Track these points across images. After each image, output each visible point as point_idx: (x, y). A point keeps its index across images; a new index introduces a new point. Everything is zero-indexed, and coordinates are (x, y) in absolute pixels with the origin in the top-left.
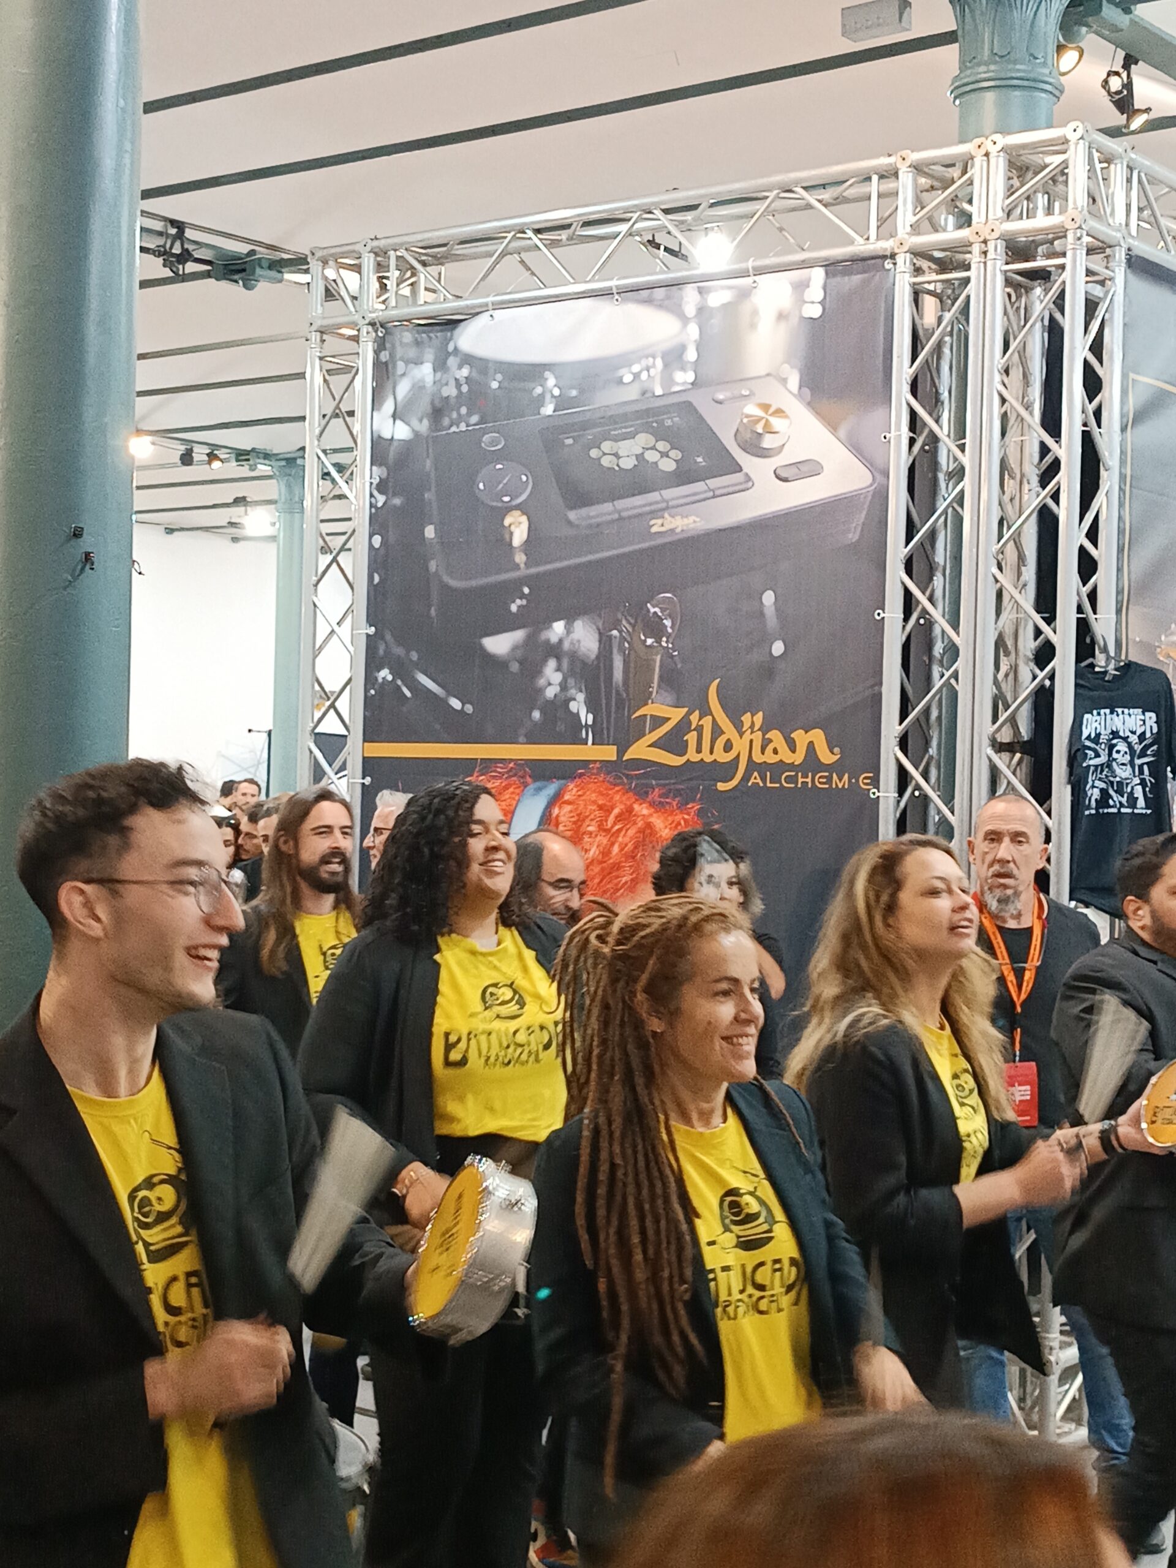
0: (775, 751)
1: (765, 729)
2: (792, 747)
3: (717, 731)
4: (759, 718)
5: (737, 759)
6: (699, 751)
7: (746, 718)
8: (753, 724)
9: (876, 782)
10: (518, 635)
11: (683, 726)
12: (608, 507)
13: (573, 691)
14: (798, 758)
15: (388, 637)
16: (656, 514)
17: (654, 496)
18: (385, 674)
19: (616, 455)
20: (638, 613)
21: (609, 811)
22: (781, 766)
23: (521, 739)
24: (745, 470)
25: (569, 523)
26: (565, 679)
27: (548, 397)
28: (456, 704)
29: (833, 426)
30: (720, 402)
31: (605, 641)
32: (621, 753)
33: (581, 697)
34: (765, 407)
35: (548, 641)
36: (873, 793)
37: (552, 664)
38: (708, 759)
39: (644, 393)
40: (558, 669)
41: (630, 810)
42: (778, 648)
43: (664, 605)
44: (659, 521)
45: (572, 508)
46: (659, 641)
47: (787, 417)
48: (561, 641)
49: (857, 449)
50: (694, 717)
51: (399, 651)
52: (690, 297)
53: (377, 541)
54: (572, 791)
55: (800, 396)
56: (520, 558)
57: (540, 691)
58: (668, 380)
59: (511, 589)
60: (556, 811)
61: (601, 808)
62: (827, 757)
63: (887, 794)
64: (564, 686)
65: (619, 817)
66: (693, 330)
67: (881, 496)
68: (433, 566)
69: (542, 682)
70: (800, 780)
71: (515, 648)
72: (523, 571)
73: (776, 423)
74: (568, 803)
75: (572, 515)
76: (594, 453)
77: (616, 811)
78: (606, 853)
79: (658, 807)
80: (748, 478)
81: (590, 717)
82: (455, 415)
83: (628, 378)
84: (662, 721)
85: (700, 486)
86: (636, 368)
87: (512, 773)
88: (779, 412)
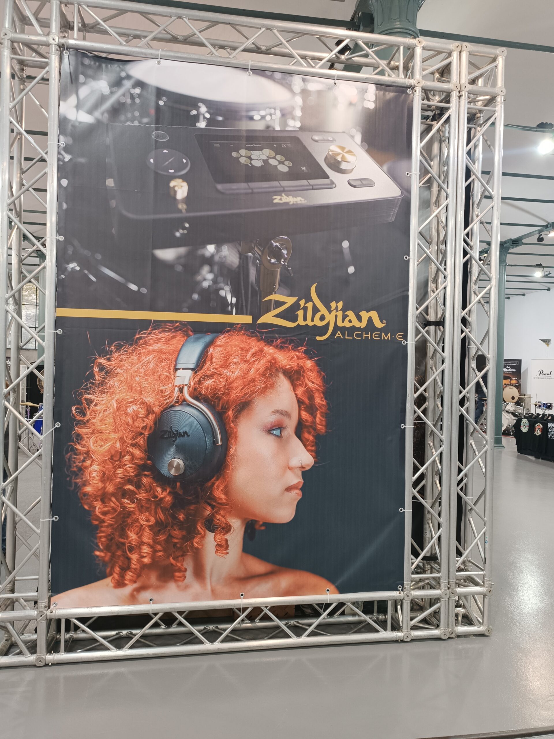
1: (344, 310)
2: (360, 319)
3: (316, 310)
4: (340, 305)
5: (328, 324)
6: (305, 319)
7: (333, 305)
8: (337, 308)
9: (405, 337)
10: (182, 250)
12: (243, 185)
13: (222, 285)
14: (363, 324)
17: (275, 183)
18: (73, 266)
19: (250, 158)
20: (265, 244)
21: (248, 351)
22: (354, 328)
23: (185, 309)
24: (331, 178)
25: (217, 191)
26: (216, 277)
27: (201, 118)
28: (134, 287)
29: (381, 164)
30: (316, 141)
31: (243, 258)
32: (255, 319)
33: (227, 288)
34: (343, 148)
35: (203, 256)
36: (404, 343)
37: (206, 269)
38: (311, 324)
39: (268, 127)
40: (211, 271)
41: (261, 351)
42: (351, 270)
43: (281, 241)
44: (279, 197)
45: (220, 182)
46: (279, 260)
47: (354, 155)
48: (212, 256)
49: (393, 175)
50: (302, 303)
51: (86, 253)
52: (297, 82)
53: (65, 182)
54: (222, 340)
55: (362, 146)
56: (182, 207)
57: (199, 283)
58: (284, 123)
59: (179, 223)
60: (211, 350)
61: (242, 349)
62: (378, 324)
63: (411, 343)
64: (215, 281)
65: (254, 355)
66: (299, 101)
67: (406, 203)
68: (113, 203)
69: (199, 278)
70: (364, 335)
71: (179, 258)
72: (185, 214)
73: (348, 157)
74: (220, 346)
75: (220, 187)
76: (234, 154)
77: (252, 351)
78: (246, 373)
79: (281, 348)
80: (332, 183)
81: (234, 300)
82: (129, 115)
83: (257, 117)
84: (279, 304)
85: (305, 182)
86: (263, 113)
88: (350, 152)
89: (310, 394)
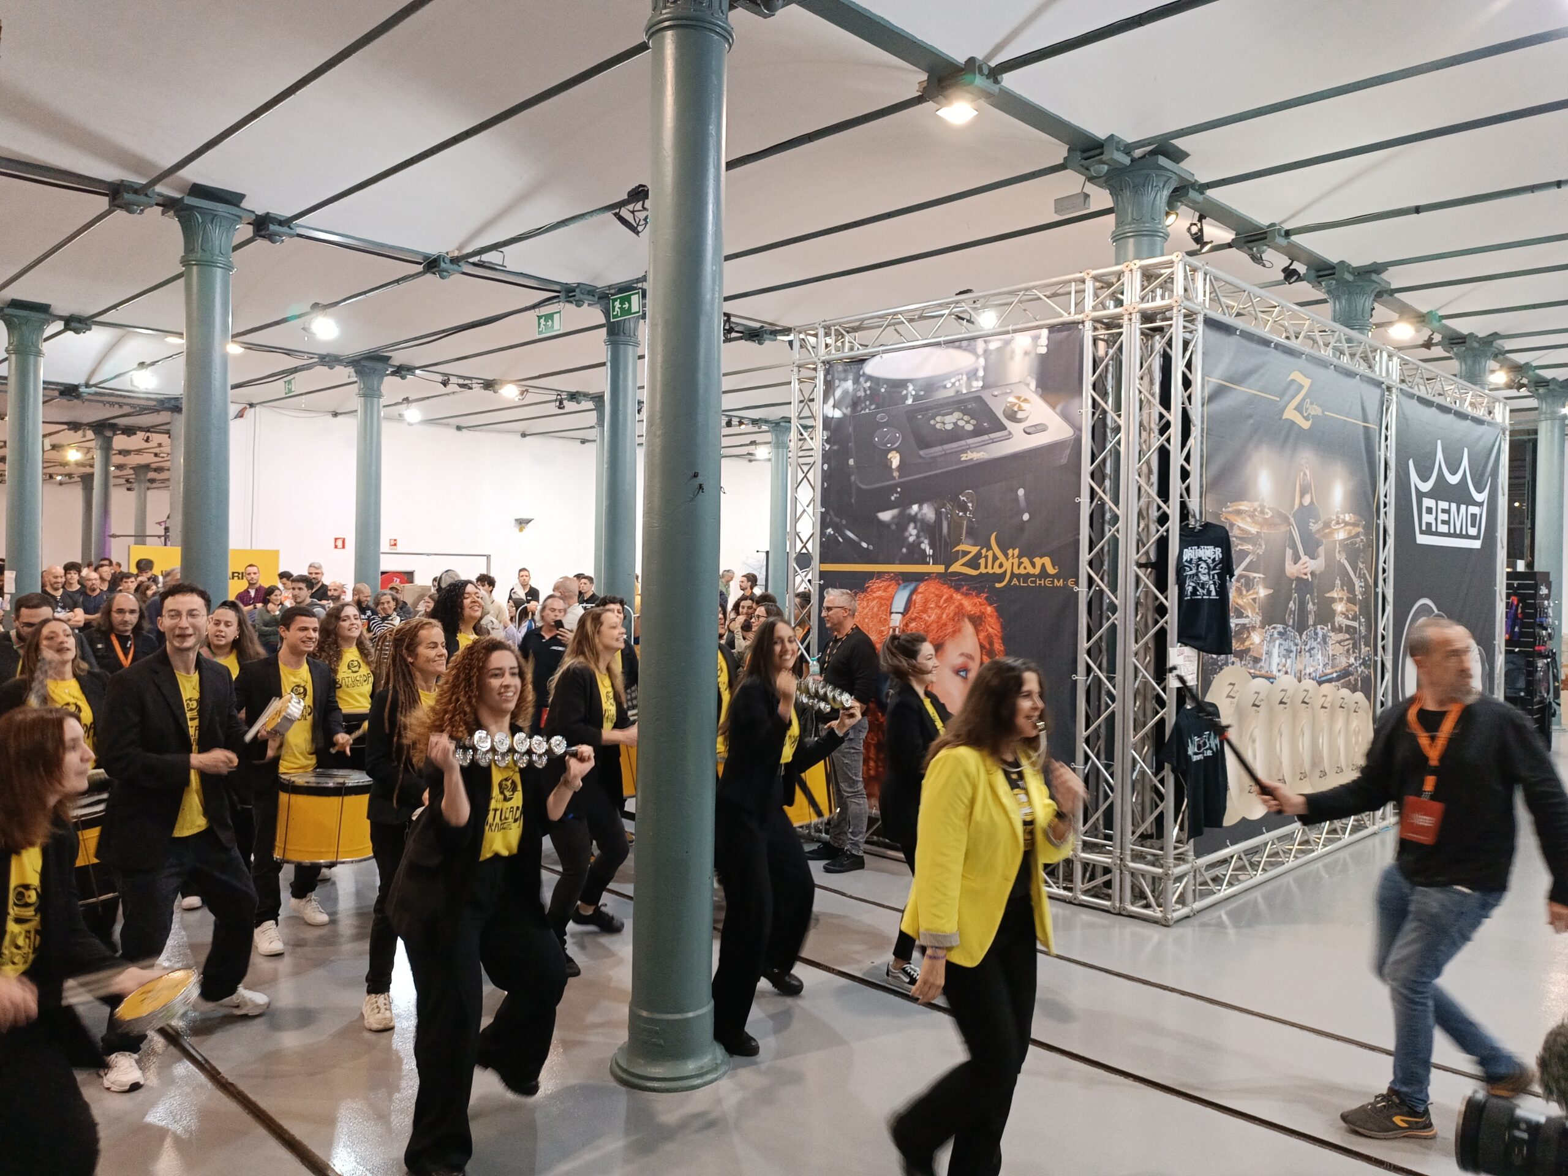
0: (1025, 568)
1: (1020, 557)
2: (1033, 565)
3: (995, 558)
4: (1016, 552)
5: (1005, 572)
6: (986, 567)
7: (1010, 552)
8: (1013, 555)
9: (1077, 583)
10: (895, 512)
11: (978, 555)
12: (939, 448)
13: (922, 539)
14: (1037, 571)
15: (831, 513)
16: (964, 451)
17: (963, 443)
18: (830, 531)
19: (944, 423)
20: (955, 500)
21: (941, 597)
22: (1027, 576)
23: (897, 562)
24: (1009, 429)
25: (921, 457)
26: (918, 532)
27: (909, 395)
28: (864, 545)
29: (1053, 406)
30: (996, 396)
31: (938, 513)
32: (947, 568)
33: (926, 541)
34: (1019, 398)
35: (910, 515)
36: (1076, 589)
37: (912, 525)
38: (991, 571)
39: (957, 392)
40: (915, 528)
41: (951, 597)
42: (1026, 517)
43: (968, 495)
44: (965, 455)
45: (922, 449)
46: (965, 514)
47: (1029, 402)
48: (916, 514)
49: (1066, 417)
50: (984, 551)
51: (837, 520)
52: (980, 345)
53: (826, 467)
54: (922, 587)
55: (1036, 392)
56: (896, 474)
57: (907, 538)
58: (969, 385)
59: (892, 489)
60: (914, 597)
61: (937, 596)
62: (1051, 571)
63: (1082, 590)
64: (918, 536)
65: (946, 601)
66: (982, 361)
67: (1078, 441)
68: (853, 478)
69: (907, 534)
70: (1038, 582)
71: (893, 518)
72: (898, 480)
73: (1024, 405)
74: (921, 593)
75: (922, 453)
76: (932, 422)
77: (944, 597)
78: (940, 618)
79: (966, 595)
80: (1010, 433)
81: (931, 551)
82: (863, 405)
83: (949, 385)
84: (965, 553)
85: (986, 437)
86: (953, 380)
87: (891, 579)
88: (1025, 400)
89: (989, 638)
